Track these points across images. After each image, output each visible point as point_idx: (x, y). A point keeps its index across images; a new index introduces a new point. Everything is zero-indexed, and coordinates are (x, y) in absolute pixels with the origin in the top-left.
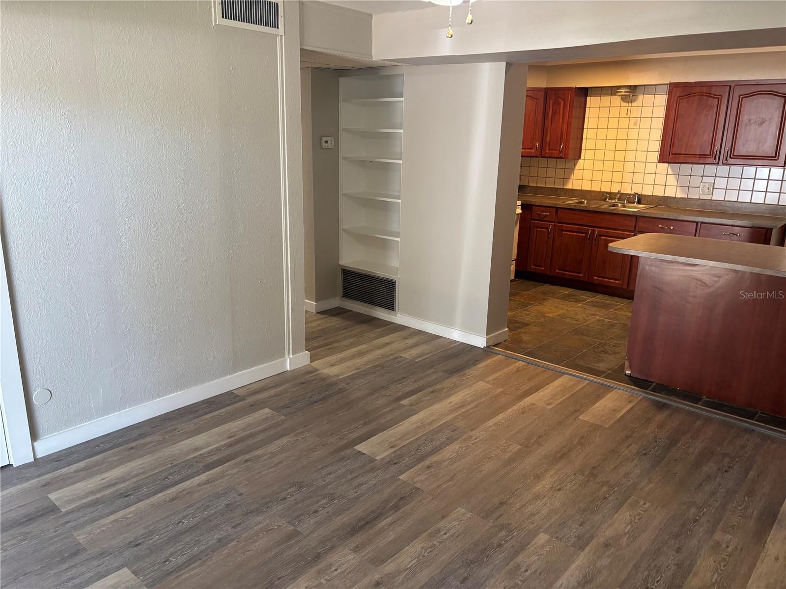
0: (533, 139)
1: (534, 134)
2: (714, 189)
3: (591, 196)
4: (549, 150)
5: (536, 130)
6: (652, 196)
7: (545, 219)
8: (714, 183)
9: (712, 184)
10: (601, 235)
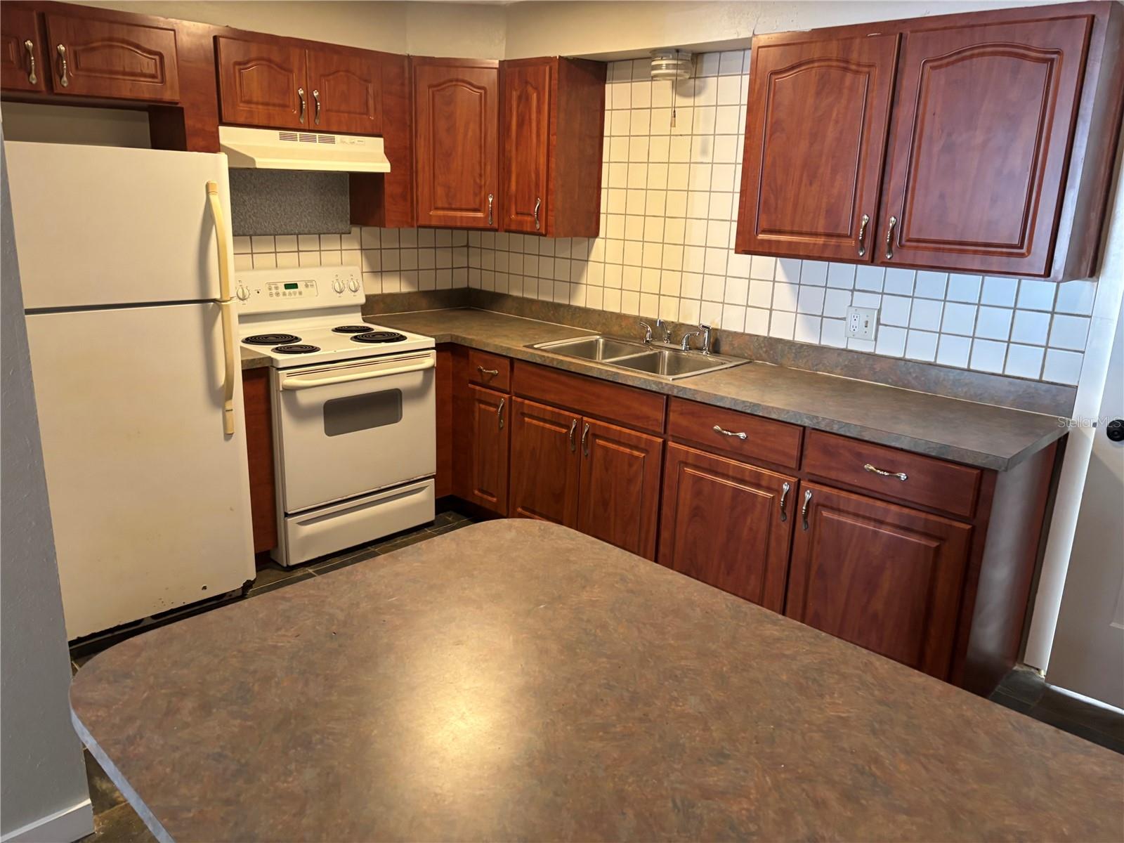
0: (481, 187)
1: (481, 175)
2: (880, 327)
3: (621, 326)
4: (517, 213)
5: (485, 164)
6: (743, 334)
7: (492, 383)
8: (879, 311)
9: (876, 312)
10: (596, 436)
